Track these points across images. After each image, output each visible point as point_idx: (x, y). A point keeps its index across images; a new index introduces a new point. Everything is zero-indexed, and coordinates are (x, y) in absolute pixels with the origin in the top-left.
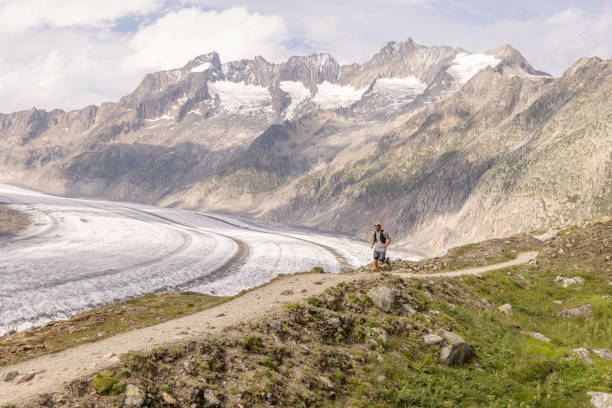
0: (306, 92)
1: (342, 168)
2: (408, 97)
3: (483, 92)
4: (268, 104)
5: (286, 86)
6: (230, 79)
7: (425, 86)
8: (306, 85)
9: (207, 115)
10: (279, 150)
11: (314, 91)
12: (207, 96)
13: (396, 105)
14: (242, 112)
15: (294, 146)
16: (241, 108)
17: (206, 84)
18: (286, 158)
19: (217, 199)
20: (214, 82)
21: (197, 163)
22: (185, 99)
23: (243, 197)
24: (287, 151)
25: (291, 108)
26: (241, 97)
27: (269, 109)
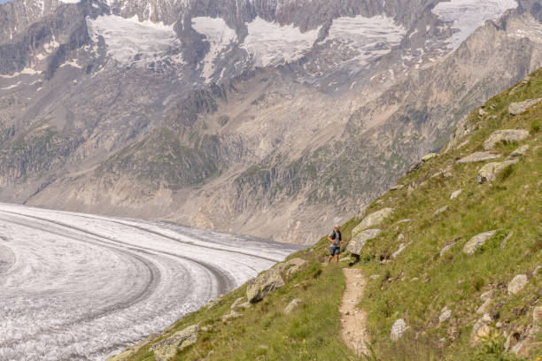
0: (230, 34)
1: (298, 156)
2: (379, 47)
3: (482, 57)
4: (176, 52)
5: (202, 24)
6: (117, 12)
7: (402, 30)
8: (229, 23)
9: (89, 69)
10: (205, 127)
11: (242, 32)
12: (87, 40)
13: (362, 59)
14: (141, 63)
15: (224, 121)
16: (137, 57)
17: (84, 22)
18: (215, 139)
19: (123, 196)
20: (94, 17)
21: (83, 141)
22: (56, 45)
23: (159, 193)
24: (215, 128)
25: (210, 57)
26: (136, 41)
27: (178, 59)
